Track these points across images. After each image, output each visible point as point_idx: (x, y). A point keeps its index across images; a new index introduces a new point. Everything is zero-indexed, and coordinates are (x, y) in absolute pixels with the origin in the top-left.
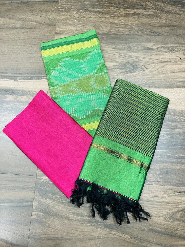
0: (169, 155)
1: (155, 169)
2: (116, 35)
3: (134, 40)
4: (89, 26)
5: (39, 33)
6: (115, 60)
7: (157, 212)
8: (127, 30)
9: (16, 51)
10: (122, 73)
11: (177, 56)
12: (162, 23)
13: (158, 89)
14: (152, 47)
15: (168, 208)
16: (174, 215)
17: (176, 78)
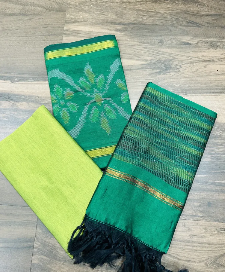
0: (211, 181)
1: (194, 199)
2: (143, 26)
3: (167, 32)
4: (109, 13)
5: (44, 21)
6: (142, 57)
7: (196, 256)
8: (158, 19)
9: (13, 44)
10: (151, 74)
11: (222, 53)
12: (203, 11)
13: (197, 95)
14: (190, 42)
15: (211, 251)
16: (218, 260)
17: (220, 81)
